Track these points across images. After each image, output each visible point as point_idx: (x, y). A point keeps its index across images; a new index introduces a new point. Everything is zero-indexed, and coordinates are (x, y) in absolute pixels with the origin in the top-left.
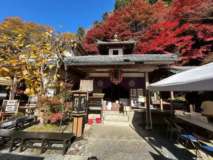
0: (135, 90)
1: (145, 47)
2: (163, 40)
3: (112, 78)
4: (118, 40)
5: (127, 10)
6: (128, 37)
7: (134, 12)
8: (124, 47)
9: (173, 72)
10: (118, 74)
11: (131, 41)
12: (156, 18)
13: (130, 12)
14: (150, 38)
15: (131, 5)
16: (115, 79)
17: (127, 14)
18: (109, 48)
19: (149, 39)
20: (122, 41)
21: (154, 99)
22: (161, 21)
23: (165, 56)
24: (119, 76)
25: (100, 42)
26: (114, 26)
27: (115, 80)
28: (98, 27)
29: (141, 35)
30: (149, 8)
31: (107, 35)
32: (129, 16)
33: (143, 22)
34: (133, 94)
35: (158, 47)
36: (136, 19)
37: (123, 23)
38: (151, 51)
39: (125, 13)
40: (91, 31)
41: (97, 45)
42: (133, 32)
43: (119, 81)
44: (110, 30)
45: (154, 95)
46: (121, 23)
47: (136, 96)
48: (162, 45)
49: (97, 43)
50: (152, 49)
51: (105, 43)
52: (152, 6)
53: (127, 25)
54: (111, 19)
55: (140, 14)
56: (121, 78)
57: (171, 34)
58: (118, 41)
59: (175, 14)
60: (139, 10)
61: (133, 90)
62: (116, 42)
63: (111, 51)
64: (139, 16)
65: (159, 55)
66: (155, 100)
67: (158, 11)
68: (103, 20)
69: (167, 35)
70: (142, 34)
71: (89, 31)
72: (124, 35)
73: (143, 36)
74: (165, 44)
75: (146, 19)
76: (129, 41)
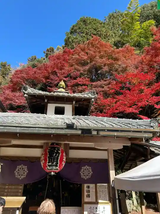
0: (92, 186)
1: (109, 106)
2: (136, 97)
3: (43, 162)
4: (66, 90)
5: (83, 50)
6: (84, 87)
7: (93, 53)
8: (74, 102)
9: (155, 151)
10: (57, 152)
11: (86, 95)
12: (124, 66)
13: (87, 53)
14: (117, 93)
15: (89, 44)
16: (50, 164)
17: (82, 55)
18: (48, 102)
19: (115, 94)
20: (74, 92)
21: (133, 204)
22: (132, 70)
23: (140, 124)
24: (58, 156)
25: (31, 90)
26: (61, 69)
27: (49, 166)
28: (34, 66)
29: (103, 87)
30: (114, 51)
31: (48, 80)
32: (85, 58)
33: (106, 68)
34: (88, 196)
35: (130, 107)
36: (95, 64)
37: (76, 66)
38: (120, 112)
39: (80, 53)
40: (21, 71)
41: (25, 95)
42: (92, 80)
43: (57, 168)
44: (55, 73)
45: (132, 197)
46: (72, 66)
47: (94, 200)
48: (136, 105)
49: (26, 92)
50: (121, 109)
51: (41, 92)
52: (118, 50)
53: (82, 69)
54: (58, 57)
55: (101, 57)
56: (61, 160)
57: (147, 90)
58: (66, 93)
59: (148, 65)
60: (100, 52)
61: (88, 187)
62: (61, 94)
63: (51, 107)
64: (100, 60)
65: (131, 120)
66: (135, 208)
67: (127, 58)
68: (45, 57)
69: (141, 91)
70: (106, 85)
71: (17, 71)
72: (77, 85)
73: (106, 88)
74: (140, 104)
75: (111, 65)
76: (83, 93)
